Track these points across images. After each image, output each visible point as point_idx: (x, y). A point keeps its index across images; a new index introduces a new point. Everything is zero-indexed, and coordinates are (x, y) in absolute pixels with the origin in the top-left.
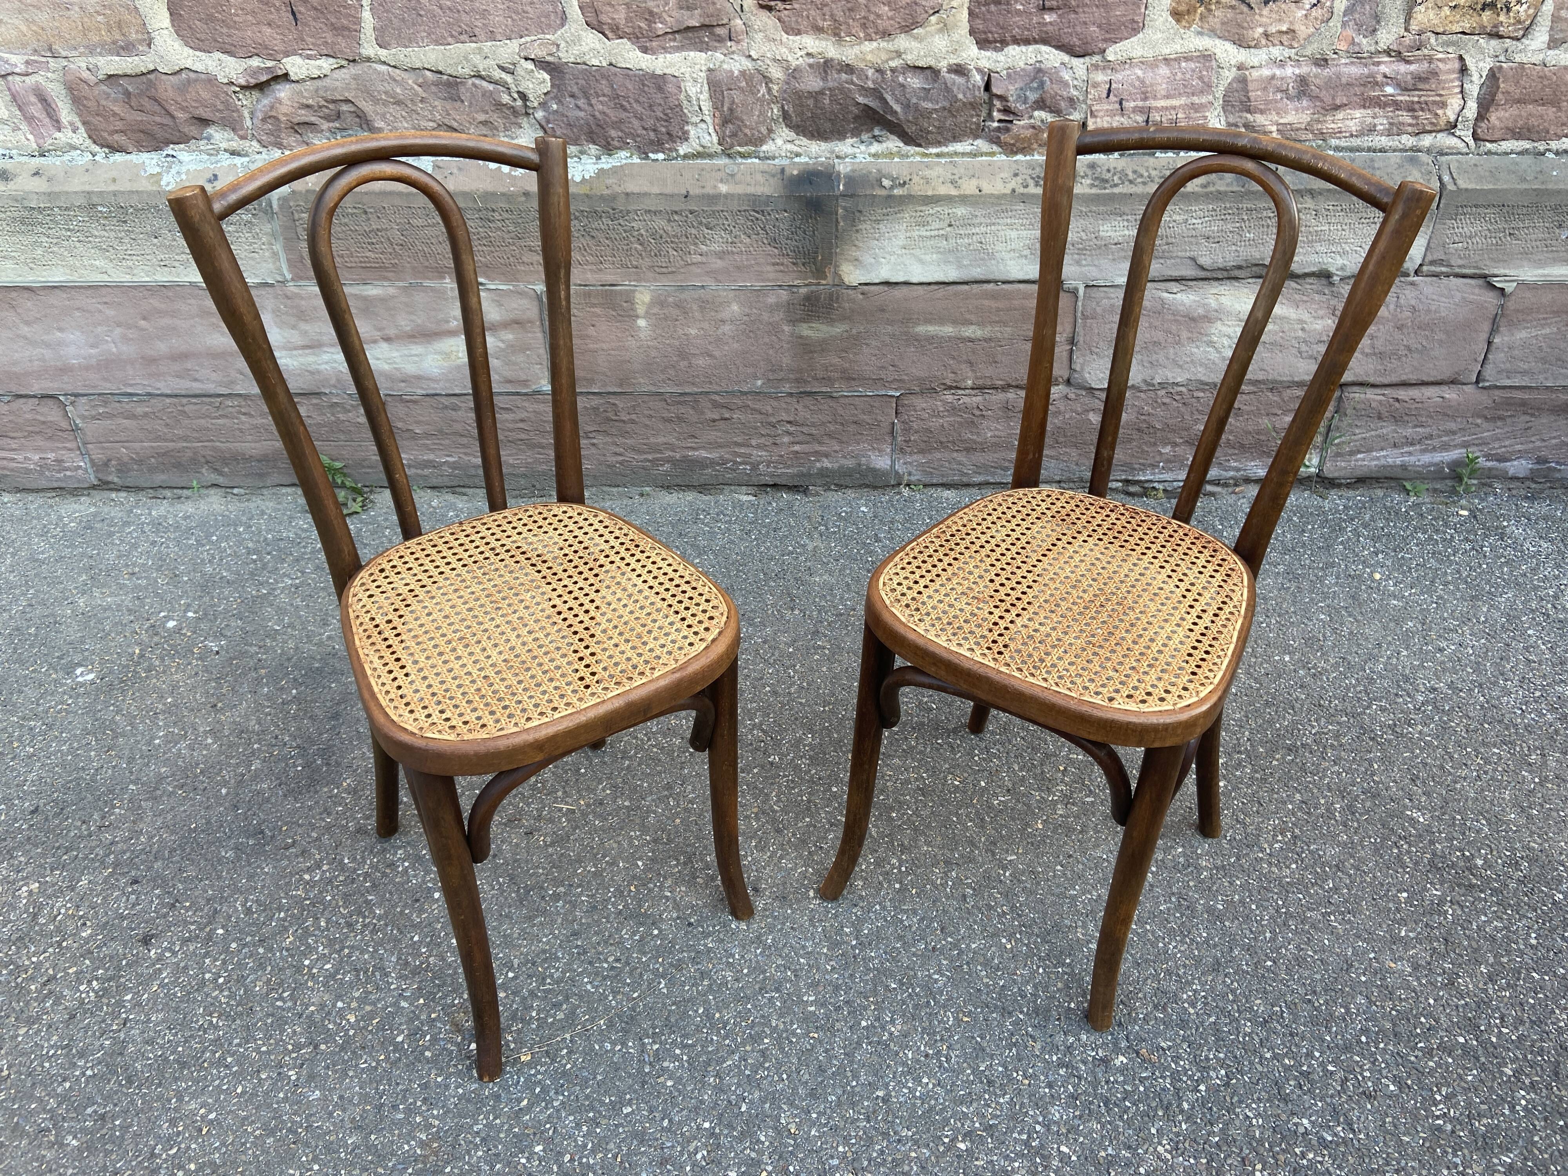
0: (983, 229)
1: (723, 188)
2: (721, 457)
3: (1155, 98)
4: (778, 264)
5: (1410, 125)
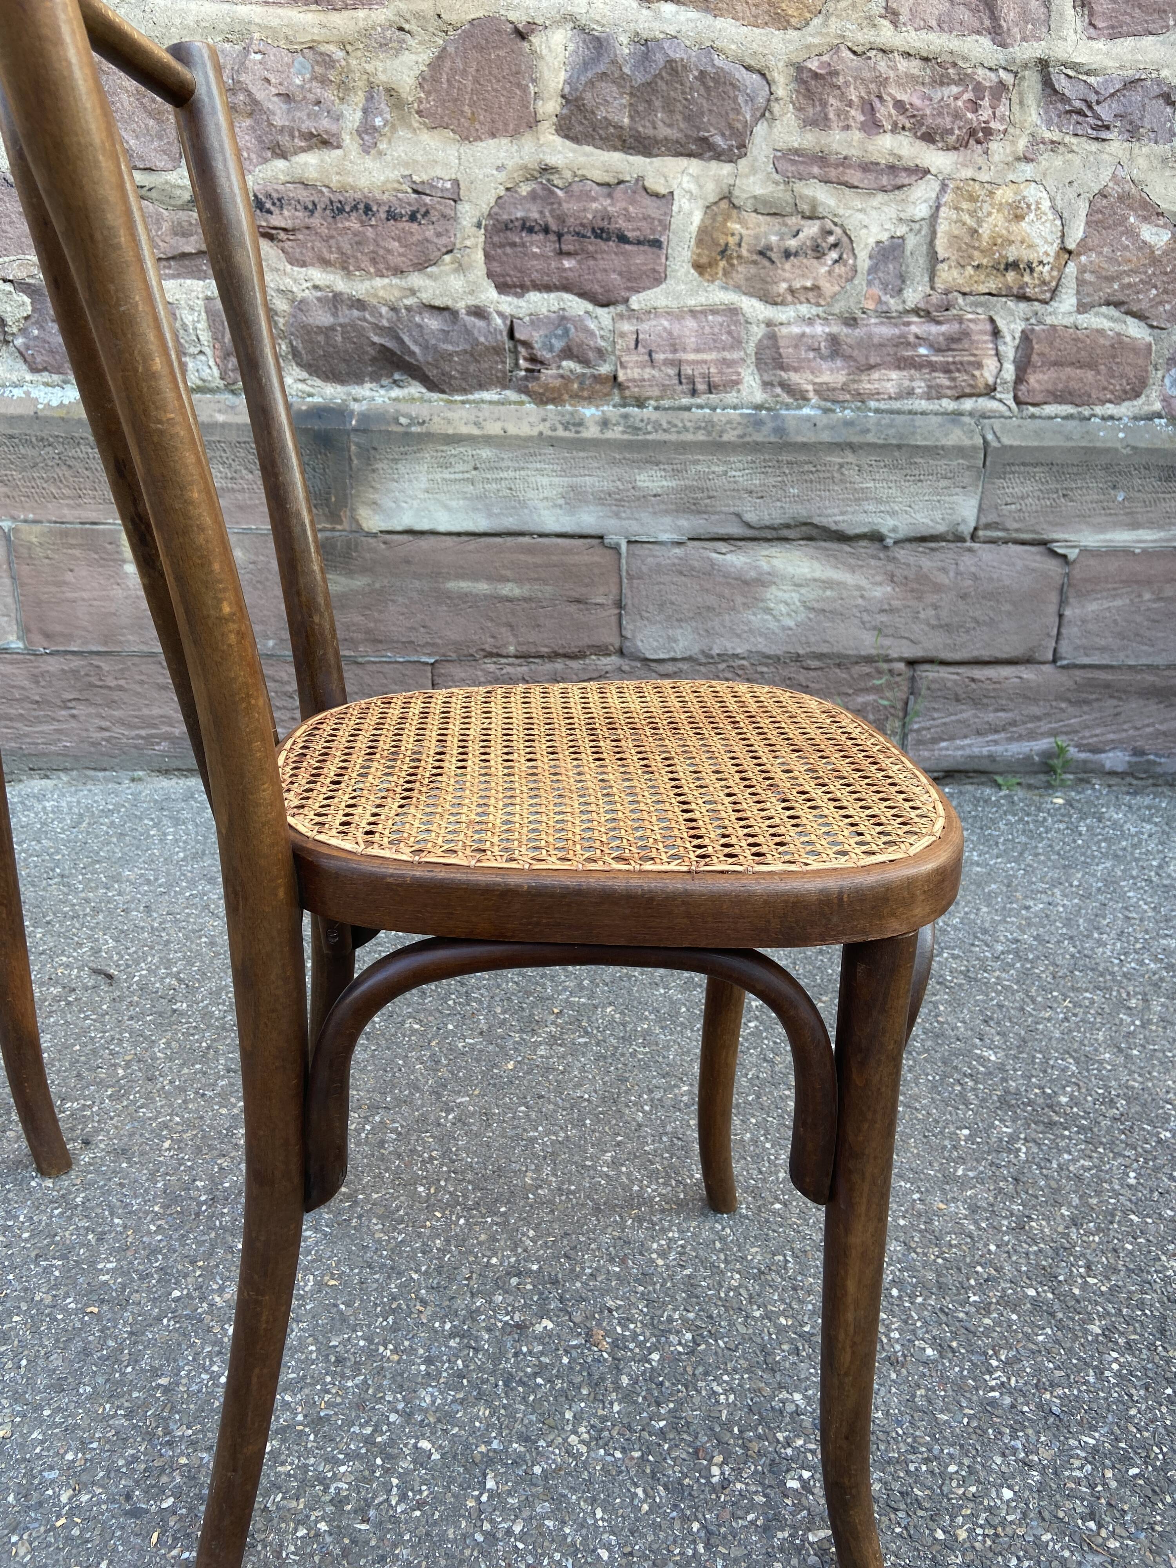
0: (511, 474)
1: (221, 418)
3: (684, 350)
5: (948, 388)
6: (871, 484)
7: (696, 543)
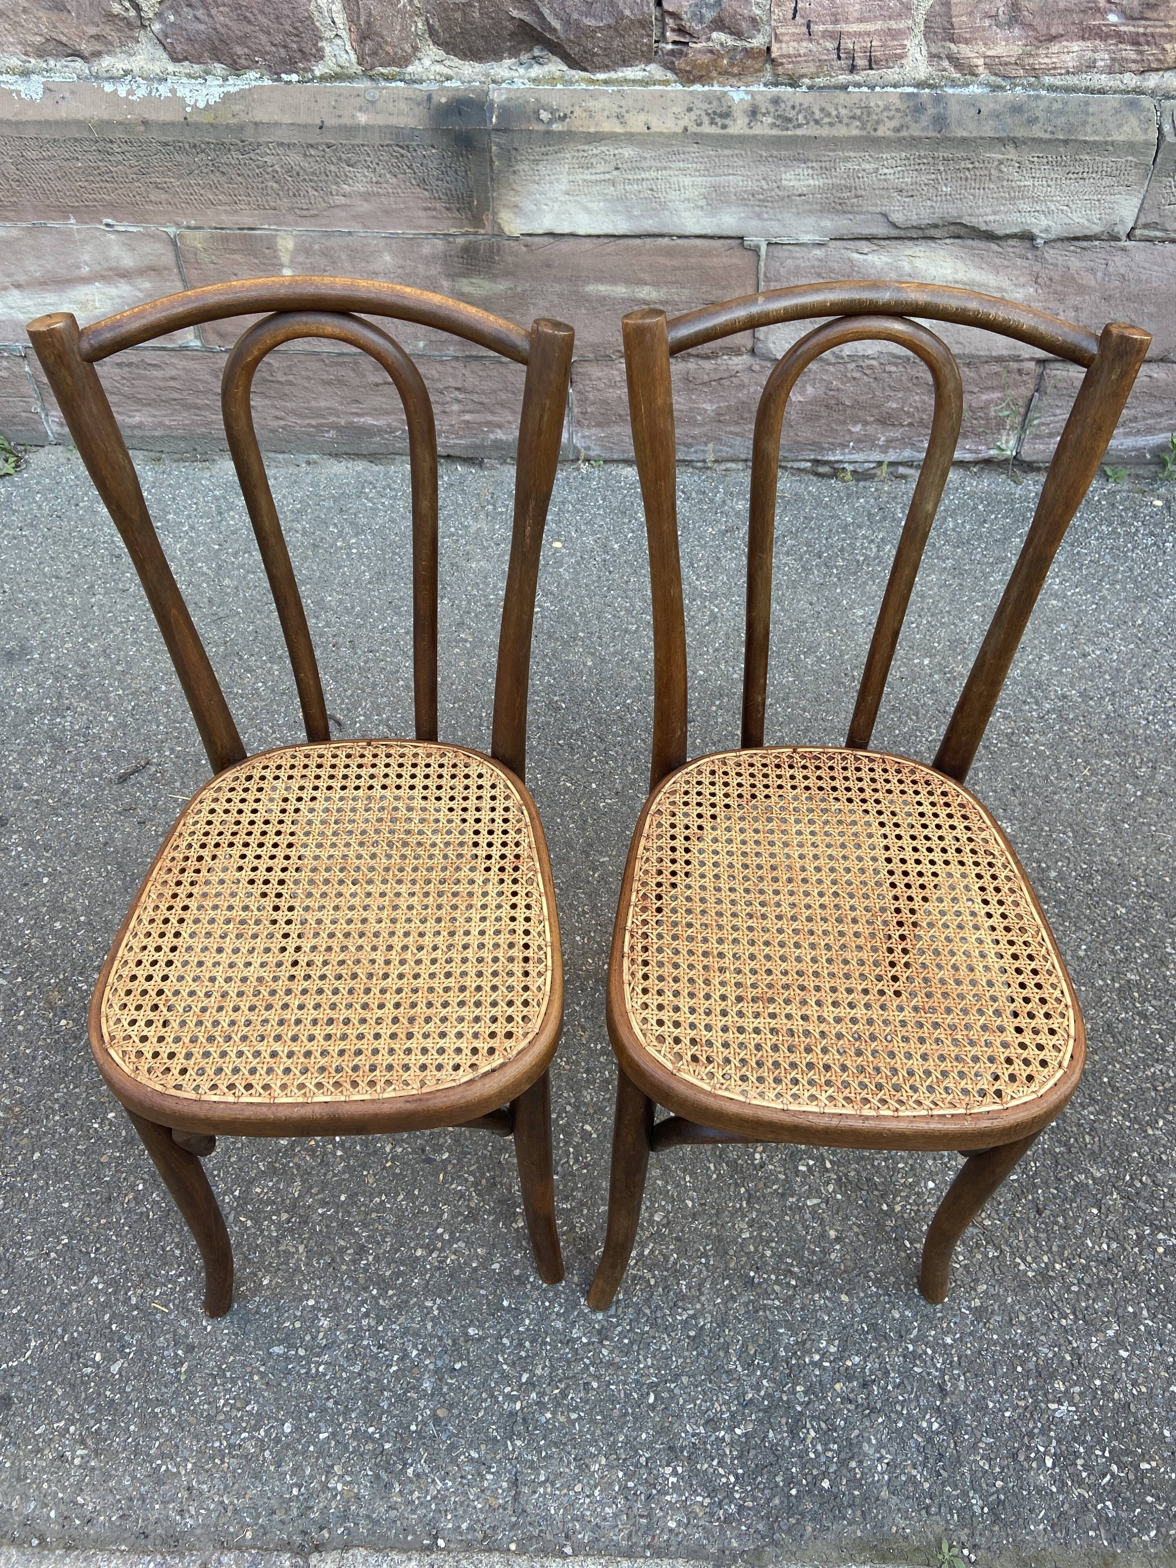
0: (654, 174)
1: (362, 118)
2: (389, 425)
3: (847, 21)
4: (429, 209)
5: (1134, 61)
6: (1029, 183)
7: (838, 243)
